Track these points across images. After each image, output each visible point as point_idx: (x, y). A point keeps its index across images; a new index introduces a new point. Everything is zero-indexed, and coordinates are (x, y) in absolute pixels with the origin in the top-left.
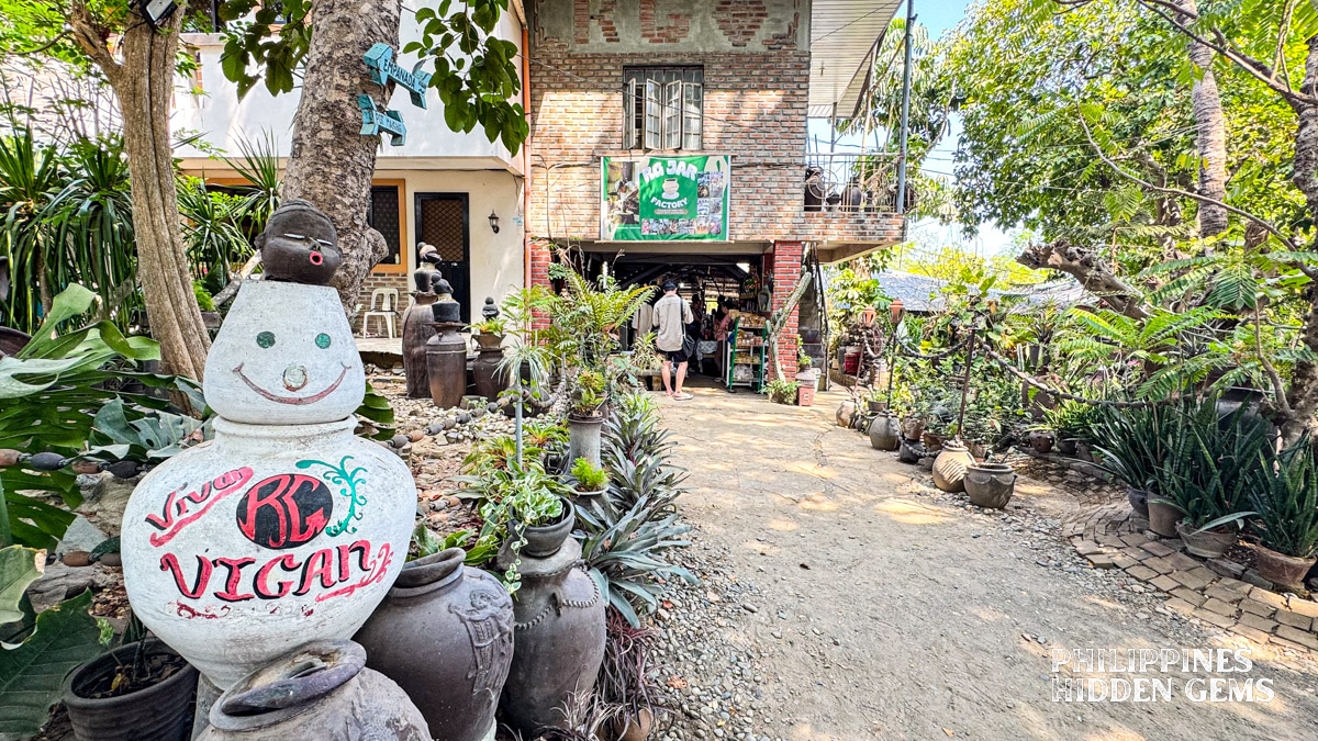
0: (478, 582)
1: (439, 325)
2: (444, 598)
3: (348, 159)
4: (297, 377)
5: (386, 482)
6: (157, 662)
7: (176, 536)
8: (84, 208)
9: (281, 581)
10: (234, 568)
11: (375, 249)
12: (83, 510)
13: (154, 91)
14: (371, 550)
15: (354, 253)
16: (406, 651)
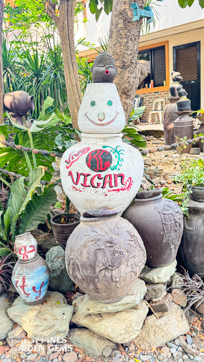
0: (168, 202)
1: (180, 112)
2: (153, 204)
3: (129, 34)
4: (102, 116)
5: (131, 156)
6: (72, 219)
7: (72, 166)
8: (52, 76)
9: (98, 182)
10: (86, 176)
11: (142, 73)
12: (55, 179)
13: (69, 25)
14: (125, 178)
15: (132, 76)
16: (138, 219)
